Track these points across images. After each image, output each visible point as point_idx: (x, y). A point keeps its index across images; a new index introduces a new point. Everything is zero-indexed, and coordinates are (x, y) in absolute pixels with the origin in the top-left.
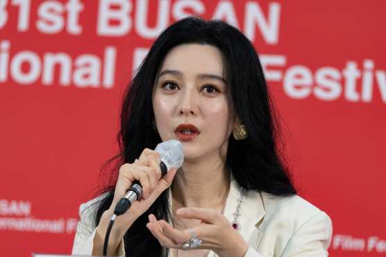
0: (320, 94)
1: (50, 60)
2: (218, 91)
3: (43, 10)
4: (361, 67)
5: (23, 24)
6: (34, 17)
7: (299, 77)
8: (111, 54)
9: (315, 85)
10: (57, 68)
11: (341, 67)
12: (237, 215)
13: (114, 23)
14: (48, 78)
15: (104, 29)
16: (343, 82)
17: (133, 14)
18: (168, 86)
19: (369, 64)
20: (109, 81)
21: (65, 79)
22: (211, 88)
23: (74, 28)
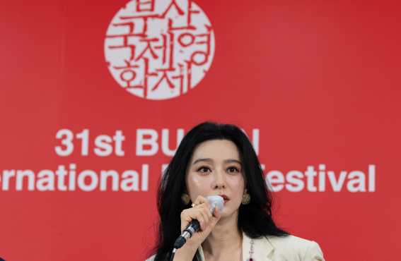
0: (289, 188)
1: (104, 175)
2: (237, 170)
3: (98, 141)
4: (317, 169)
5: (85, 152)
6: (92, 146)
7: (275, 177)
8: (145, 168)
9: (286, 182)
10: (110, 179)
11: (303, 170)
12: (251, 253)
13: (147, 147)
14: (103, 187)
15: (140, 152)
16: (305, 180)
17: (159, 141)
18: (202, 170)
19: (322, 167)
20: (145, 187)
21: (115, 187)
22: (232, 169)
23: (119, 152)
